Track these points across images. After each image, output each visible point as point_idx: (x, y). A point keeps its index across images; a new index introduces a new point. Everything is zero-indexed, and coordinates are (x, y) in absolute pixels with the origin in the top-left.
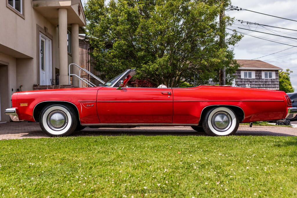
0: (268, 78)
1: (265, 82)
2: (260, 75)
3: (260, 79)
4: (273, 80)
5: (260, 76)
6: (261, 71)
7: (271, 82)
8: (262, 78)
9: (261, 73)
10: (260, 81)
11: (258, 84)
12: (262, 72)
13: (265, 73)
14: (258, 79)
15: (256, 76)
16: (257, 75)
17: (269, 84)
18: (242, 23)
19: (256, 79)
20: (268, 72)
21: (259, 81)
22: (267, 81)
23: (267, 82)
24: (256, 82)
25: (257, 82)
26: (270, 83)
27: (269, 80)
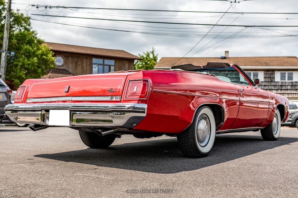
0: (287, 80)
1: (280, 86)
2: (272, 76)
3: (271, 81)
4: (294, 83)
5: (272, 79)
6: (273, 70)
7: (291, 86)
8: (276, 81)
9: (274, 74)
10: (272, 84)
11: (269, 88)
12: (276, 72)
13: (281, 73)
14: (268, 82)
15: (265, 78)
16: (268, 76)
17: (287, 88)
18: (37, 7)
19: (266, 81)
20: (287, 72)
21: (269, 84)
22: (283, 84)
23: (284, 87)
24: (265, 86)
25: (267, 87)
26: (289, 87)
27: (287, 83)
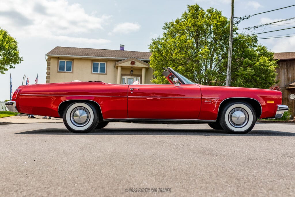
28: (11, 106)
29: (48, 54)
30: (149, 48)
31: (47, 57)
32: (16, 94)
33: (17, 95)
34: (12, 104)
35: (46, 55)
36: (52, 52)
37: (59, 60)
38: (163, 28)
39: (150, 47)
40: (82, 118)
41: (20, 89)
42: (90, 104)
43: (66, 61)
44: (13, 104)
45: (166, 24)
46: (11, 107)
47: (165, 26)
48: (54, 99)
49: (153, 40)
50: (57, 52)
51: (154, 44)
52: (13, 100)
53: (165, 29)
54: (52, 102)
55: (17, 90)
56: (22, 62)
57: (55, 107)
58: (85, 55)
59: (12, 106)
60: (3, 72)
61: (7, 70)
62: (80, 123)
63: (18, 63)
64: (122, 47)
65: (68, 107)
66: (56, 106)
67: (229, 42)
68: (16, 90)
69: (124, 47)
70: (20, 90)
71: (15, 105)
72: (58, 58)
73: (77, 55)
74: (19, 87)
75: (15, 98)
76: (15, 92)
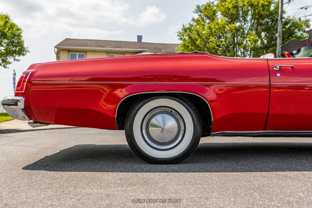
28: (13, 107)
29: (57, 45)
30: (178, 36)
31: (56, 50)
32: (24, 81)
33: (25, 84)
34: (16, 104)
35: (55, 47)
36: (62, 43)
37: (70, 53)
38: (194, 12)
39: (178, 34)
40: (167, 130)
41: (32, 71)
42: (184, 101)
43: (77, 54)
44: (19, 103)
45: (198, 7)
46: (14, 109)
47: (197, 8)
48: (106, 92)
49: (184, 26)
50: (68, 44)
51: (185, 30)
52: (17, 95)
53: (196, 13)
54: (104, 97)
55: (27, 74)
56: (27, 53)
57: (110, 106)
58: (100, 47)
59: (15, 107)
60: (6, 66)
61: (10, 63)
62: (163, 141)
63: (24, 55)
64: (140, 38)
65: (137, 108)
66: (112, 106)
67: (277, 26)
68: (24, 73)
69: (141, 38)
70: (32, 73)
71: (21, 105)
72: (69, 51)
73: (90, 47)
74: (31, 67)
75: (22, 90)
76: (22, 78)
